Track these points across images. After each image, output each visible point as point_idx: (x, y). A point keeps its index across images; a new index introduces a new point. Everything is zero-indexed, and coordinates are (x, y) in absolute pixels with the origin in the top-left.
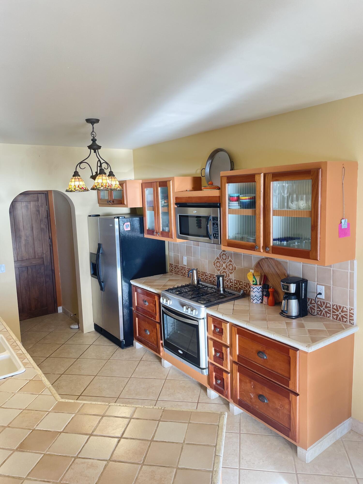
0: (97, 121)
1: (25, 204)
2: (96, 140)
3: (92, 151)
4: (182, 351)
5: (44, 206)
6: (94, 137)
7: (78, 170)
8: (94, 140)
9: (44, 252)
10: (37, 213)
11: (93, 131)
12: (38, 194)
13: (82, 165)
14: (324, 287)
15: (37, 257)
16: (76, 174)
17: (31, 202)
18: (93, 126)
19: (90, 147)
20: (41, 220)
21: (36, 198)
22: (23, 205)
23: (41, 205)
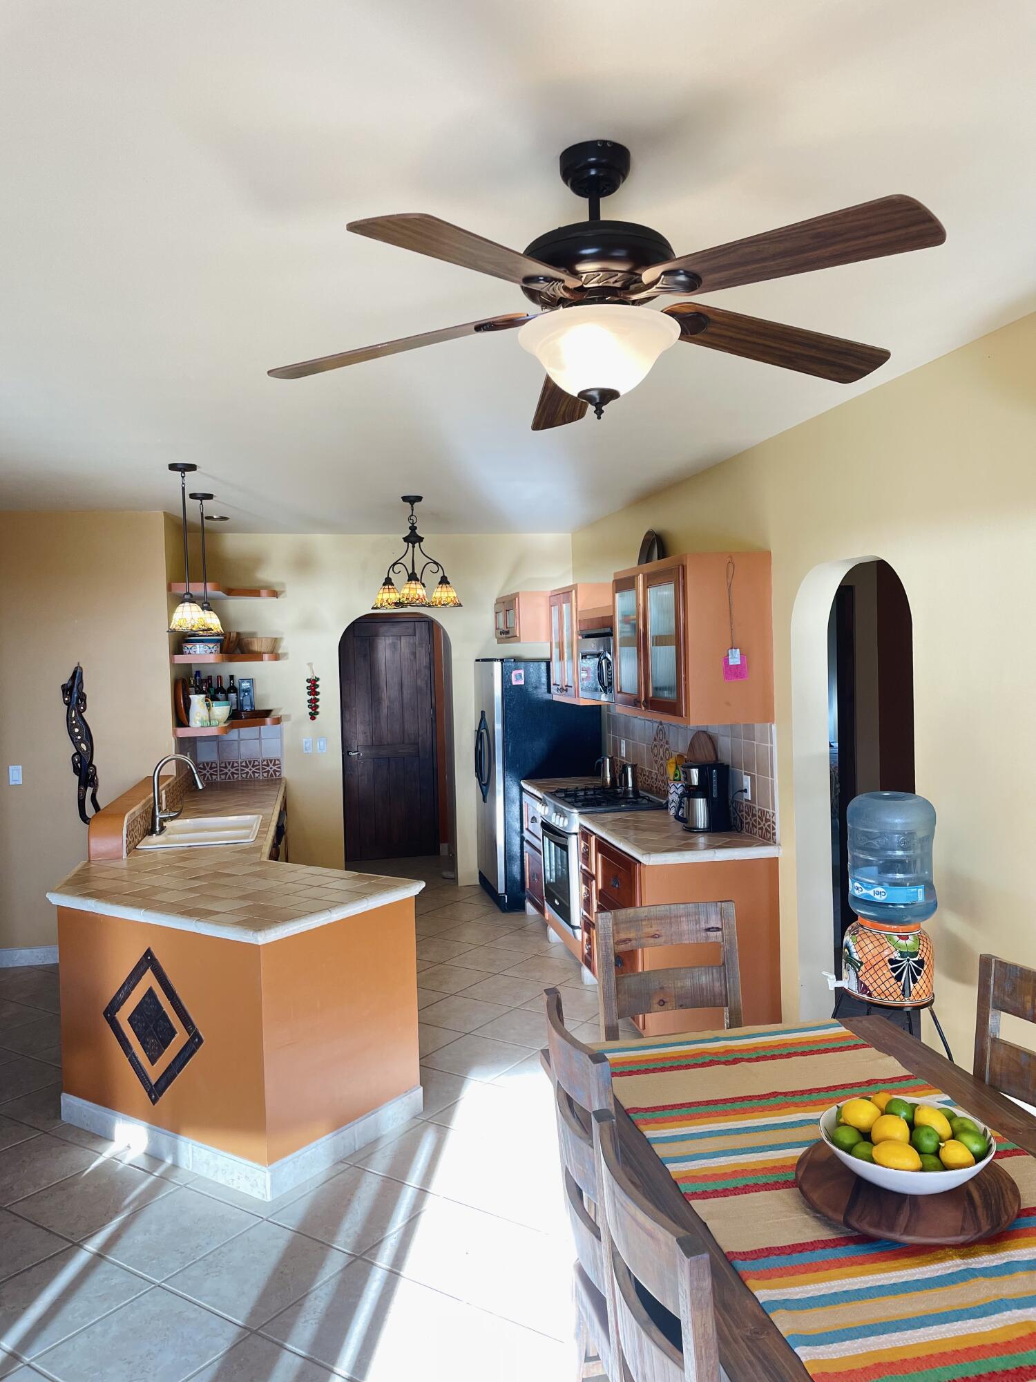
0: (419, 499)
1: (391, 641)
2: (416, 528)
3: (410, 545)
4: (559, 901)
5: (424, 645)
6: (413, 524)
7: (391, 575)
8: (413, 528)
9: (420, 733)
10: (412, 658)
11: (412, 515)
12: (416, 623)
13: (397, 568)
14: (749, 777)
15: (406, 741)
16: (388, 582)
17: (402, 638)
18: (412, 506)
19: (406, 539)
20: (418, 672)
21: (411, 631)
22: (387, 642)
23: (419, 644)
